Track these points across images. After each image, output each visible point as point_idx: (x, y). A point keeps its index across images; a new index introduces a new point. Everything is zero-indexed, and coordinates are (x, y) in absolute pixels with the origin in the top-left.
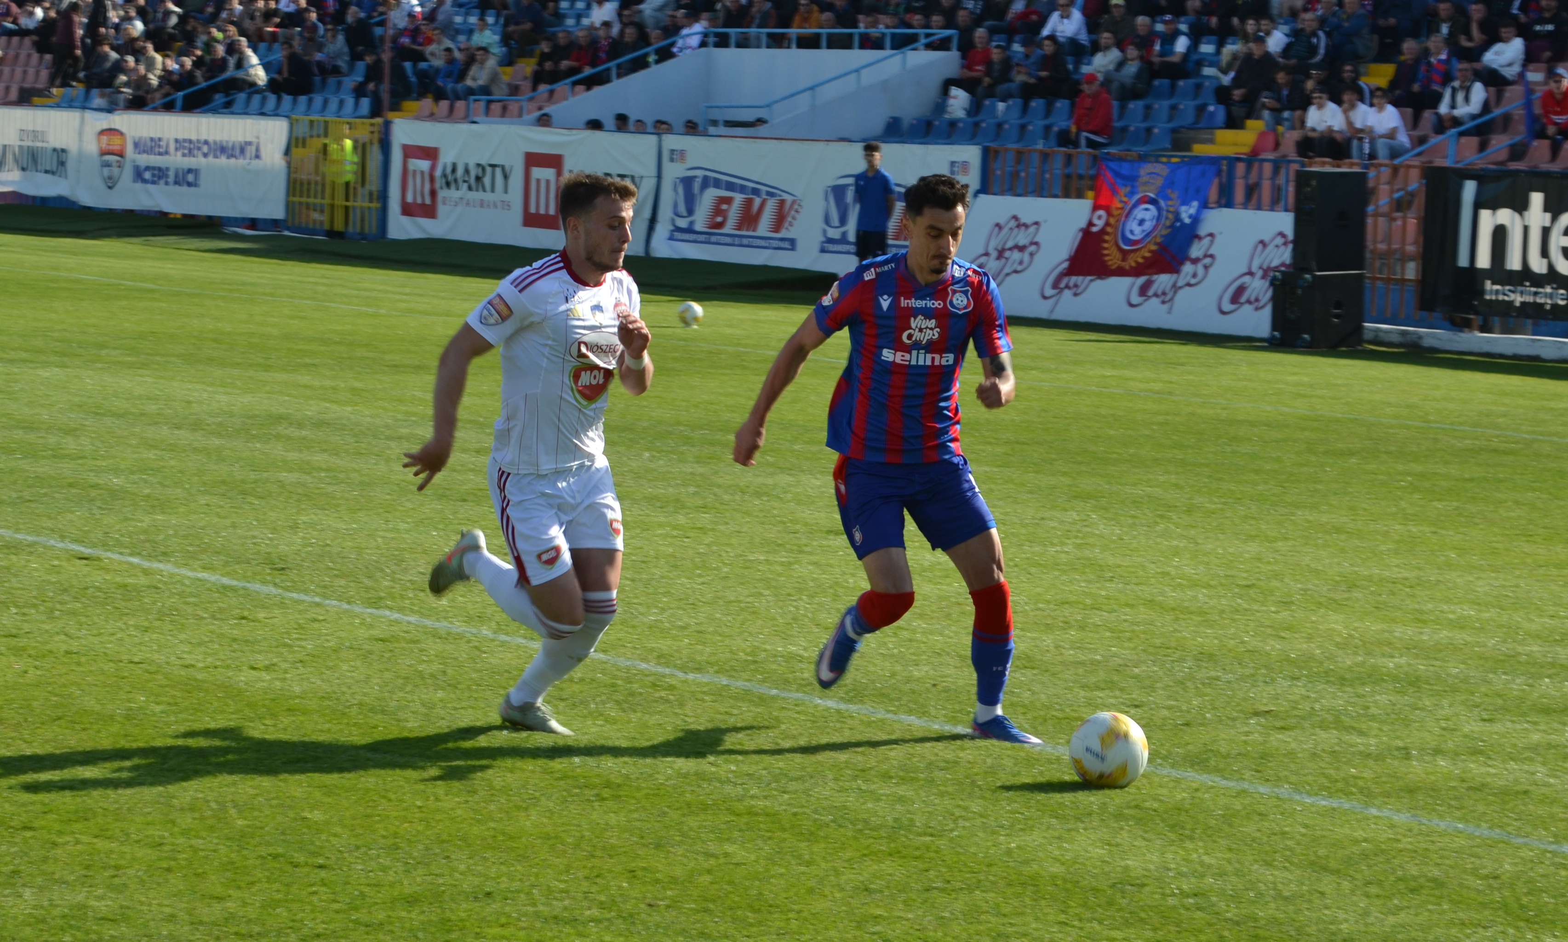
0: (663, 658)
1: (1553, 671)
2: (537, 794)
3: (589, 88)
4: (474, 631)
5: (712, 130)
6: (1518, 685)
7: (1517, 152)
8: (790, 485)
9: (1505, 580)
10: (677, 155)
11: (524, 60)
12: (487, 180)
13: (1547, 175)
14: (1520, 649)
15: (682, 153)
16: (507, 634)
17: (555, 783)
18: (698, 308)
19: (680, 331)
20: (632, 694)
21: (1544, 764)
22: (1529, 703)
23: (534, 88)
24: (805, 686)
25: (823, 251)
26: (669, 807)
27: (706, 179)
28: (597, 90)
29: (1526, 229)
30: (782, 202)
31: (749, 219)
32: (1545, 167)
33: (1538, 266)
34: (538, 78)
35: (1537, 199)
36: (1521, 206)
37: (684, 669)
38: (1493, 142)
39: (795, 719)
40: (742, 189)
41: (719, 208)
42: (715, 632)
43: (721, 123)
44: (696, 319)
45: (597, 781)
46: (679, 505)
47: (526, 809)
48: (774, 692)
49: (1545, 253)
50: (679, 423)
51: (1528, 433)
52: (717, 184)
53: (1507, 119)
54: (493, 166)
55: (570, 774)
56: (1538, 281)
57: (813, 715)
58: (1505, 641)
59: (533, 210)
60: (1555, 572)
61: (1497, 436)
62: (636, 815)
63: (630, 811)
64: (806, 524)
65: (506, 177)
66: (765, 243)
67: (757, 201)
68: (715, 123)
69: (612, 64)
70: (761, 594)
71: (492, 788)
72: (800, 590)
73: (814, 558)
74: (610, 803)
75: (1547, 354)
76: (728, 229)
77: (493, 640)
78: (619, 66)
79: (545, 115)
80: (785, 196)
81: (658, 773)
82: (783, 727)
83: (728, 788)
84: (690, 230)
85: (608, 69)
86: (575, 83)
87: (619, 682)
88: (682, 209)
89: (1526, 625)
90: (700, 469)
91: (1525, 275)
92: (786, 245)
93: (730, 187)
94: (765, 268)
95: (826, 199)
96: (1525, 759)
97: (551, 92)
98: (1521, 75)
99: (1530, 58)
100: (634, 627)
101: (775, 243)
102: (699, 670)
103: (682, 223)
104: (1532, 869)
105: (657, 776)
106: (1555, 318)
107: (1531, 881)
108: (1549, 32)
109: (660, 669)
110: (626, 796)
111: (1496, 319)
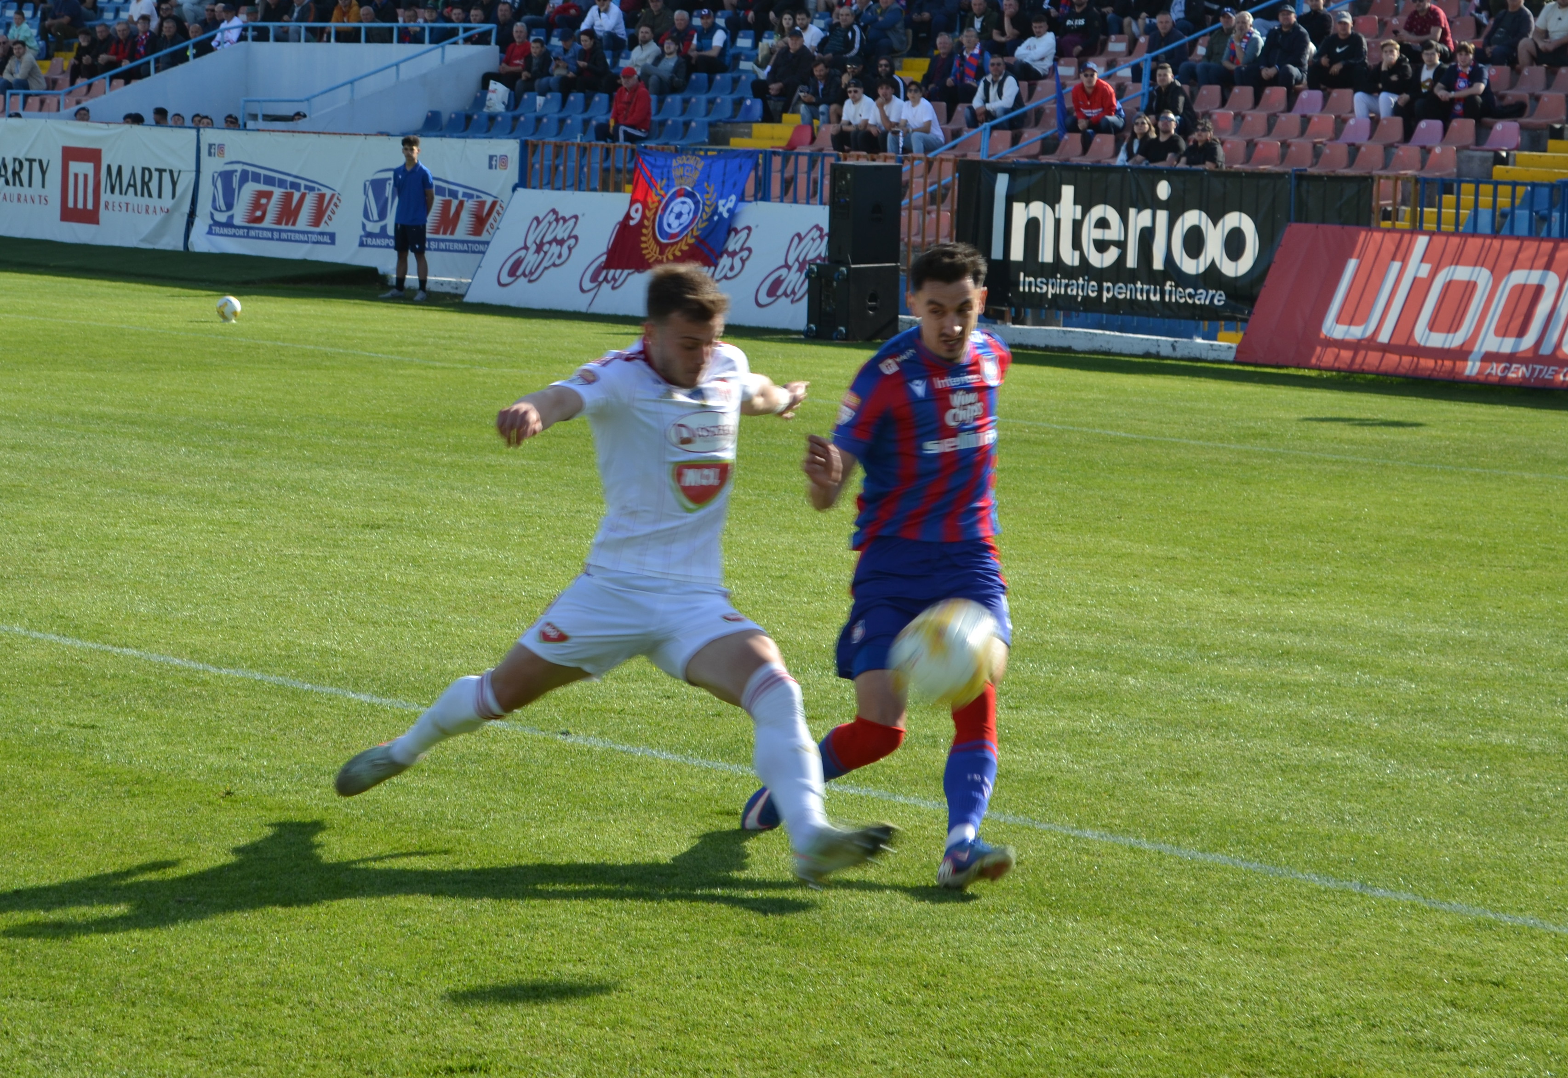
0: (195, 653)
1: (1081, 658)
2: (67, 792)
3: (127, 82)
4: (6, 628)
5: (250, 124)
6: (1045, 672)
7: (1049, 146)
8: (326, 480)
9: (1034, 569)
10: (216, 150)
11: (63, 54)
12: (24, 175)
13: (1078, 168)
14: (1047, 637)
15: (221, 147)
16: (40, 631)
17: (86, 780)
18: (236, 302)
19: (219, 325)
20: (165, 690)
21: (1068, 750)
22: (1054, 690)
23: (72, 82)
24: (339, 680)
25: (362, 244)
26: (200, 803)
27: (245, 174)
28: (136, 84)
30: (322, 197)
31: (288, 213)
32: (1077, 160)
33: (1070, 257)
34: (76, 73)
35: (1068, 191)
36: (1053, 200)
37: (218, 664)
38: (1026, 135)
39: (328, 714)
40: (282, 183)
41: (259, 202)
42: (249, 627)
43: (260, 117)
44: (235, 313)
45: (129, 778)
46: (215, 500)
47: (57, 806)
48: (307, 686)
49: (1077, 244)
50: (216, 418)
51: (1057, 423)
52: (256, 178)
53: (1039, 112)
54: (31, 161)
55: (101, 770)
56: (1071, 273)
57: (347, 709)
58: (1032, 630)
59: (71, 204)
60: (1083, 561)
61: (1028, 427)
62: (167, 812)
63: (161, 807)
64: (342, 519)
65: (43, 173)
66: (304, 237)
67: (297, 196)
68: (254, 117)
69: (151, 58)
70: (296, 589)
71: (21, 785)
72: (335, 585)
73: (349, 553)
74: (140, 800)
75: (1078, 345)
76: (267, 223)
77: (24, 637)
78: (157, 60)
79: (83, 109)
80: (324, 190)
81: (190, 769)
82: (316, 721)
83: (259, 783)
84: (229, 224)
85: (148, 63)
86: (112, 78)
87: (153, 678)
88: (221, 203)
89: (1053, 613)
90: (237, 465)
91: (1058, 267)
92: (326, 239)
93: (269, 181)
94: (304, 262)
95: (366, 193)
96: (1051, 746)
97: (90, 86)
98: (1053, 69)
99: (1061, 52)
100: (167, 622)
101: (314, 238)
102: (233, 665)
103: (222, 218)
104: (1055, 854)
105: (188, 772)
106: (1086, 310)
107: (1054, 866)
108: (1079, 27)
109: (193, 665)
110: (157, 793)
111: (1029, 311)
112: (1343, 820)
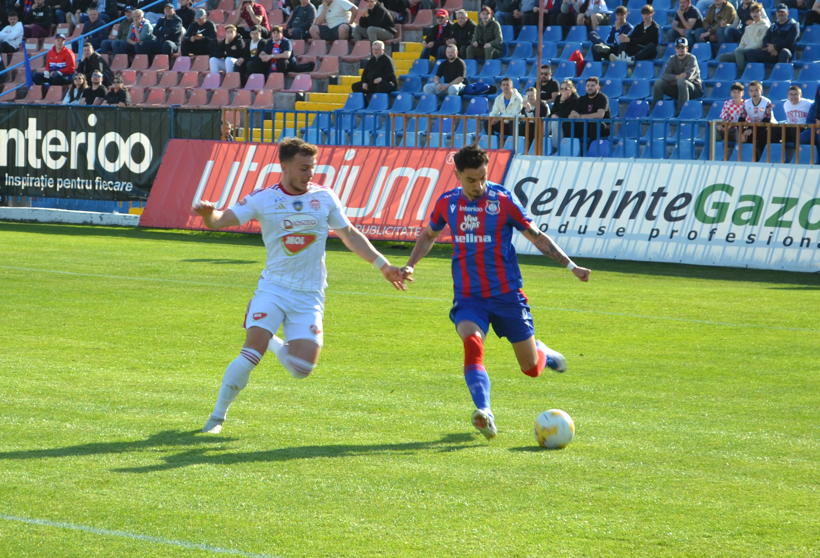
1: (37, 412)
6: (14, 422)
7: (21, 93)
9: (9, 358)
13: (39, 107)
14: (16, 400)
21: (27, 470)
22: (19, 433)
29: (27, 141)
32: (38, 101)
33: (35, 163)
35: (32, 122)
36: (24, 127)
38: (6, 87)
49: (39, 155)
51: (27, 267)
53: (14, 73)
56: (36, 173)
58: (7, 396)
60: (41, 352)
61: (9, 270)
75: (41, 218)
89: (20, 385)
91: (27, 169)
96: (16, 468)
98: (23, 45)
99: (28, 34)
104: (16, 535)
106: (47, 196)
107: (14, 543)
108: (40, 17)
111: (10, 197)
112: (197, 506)
